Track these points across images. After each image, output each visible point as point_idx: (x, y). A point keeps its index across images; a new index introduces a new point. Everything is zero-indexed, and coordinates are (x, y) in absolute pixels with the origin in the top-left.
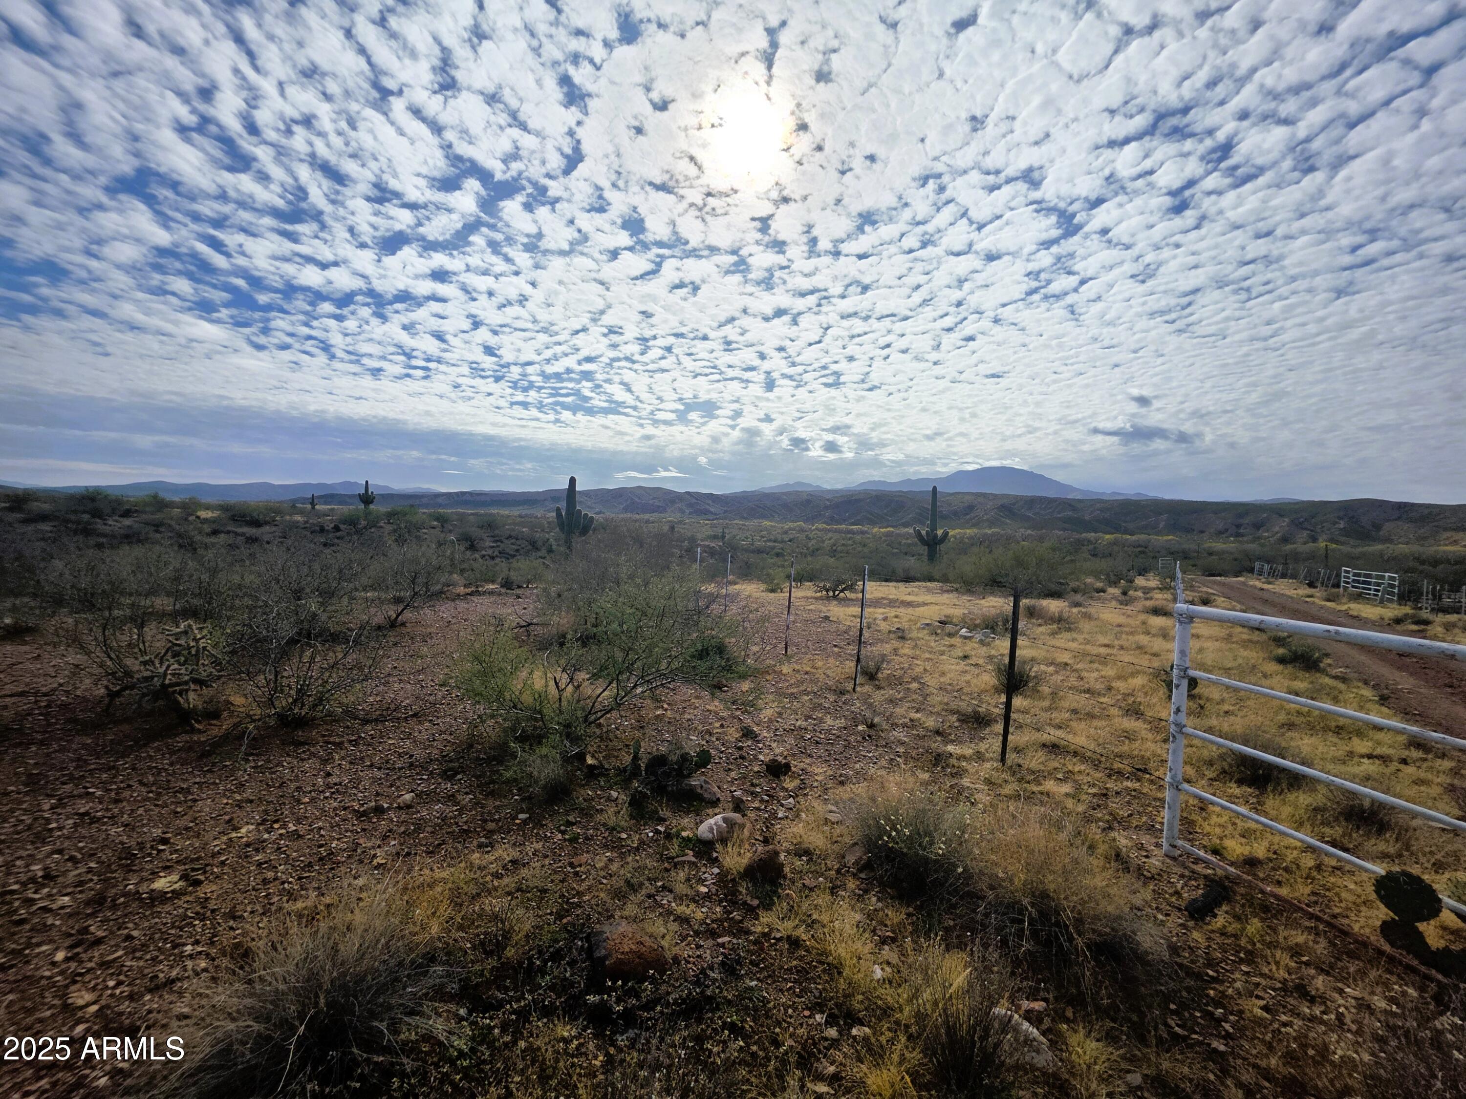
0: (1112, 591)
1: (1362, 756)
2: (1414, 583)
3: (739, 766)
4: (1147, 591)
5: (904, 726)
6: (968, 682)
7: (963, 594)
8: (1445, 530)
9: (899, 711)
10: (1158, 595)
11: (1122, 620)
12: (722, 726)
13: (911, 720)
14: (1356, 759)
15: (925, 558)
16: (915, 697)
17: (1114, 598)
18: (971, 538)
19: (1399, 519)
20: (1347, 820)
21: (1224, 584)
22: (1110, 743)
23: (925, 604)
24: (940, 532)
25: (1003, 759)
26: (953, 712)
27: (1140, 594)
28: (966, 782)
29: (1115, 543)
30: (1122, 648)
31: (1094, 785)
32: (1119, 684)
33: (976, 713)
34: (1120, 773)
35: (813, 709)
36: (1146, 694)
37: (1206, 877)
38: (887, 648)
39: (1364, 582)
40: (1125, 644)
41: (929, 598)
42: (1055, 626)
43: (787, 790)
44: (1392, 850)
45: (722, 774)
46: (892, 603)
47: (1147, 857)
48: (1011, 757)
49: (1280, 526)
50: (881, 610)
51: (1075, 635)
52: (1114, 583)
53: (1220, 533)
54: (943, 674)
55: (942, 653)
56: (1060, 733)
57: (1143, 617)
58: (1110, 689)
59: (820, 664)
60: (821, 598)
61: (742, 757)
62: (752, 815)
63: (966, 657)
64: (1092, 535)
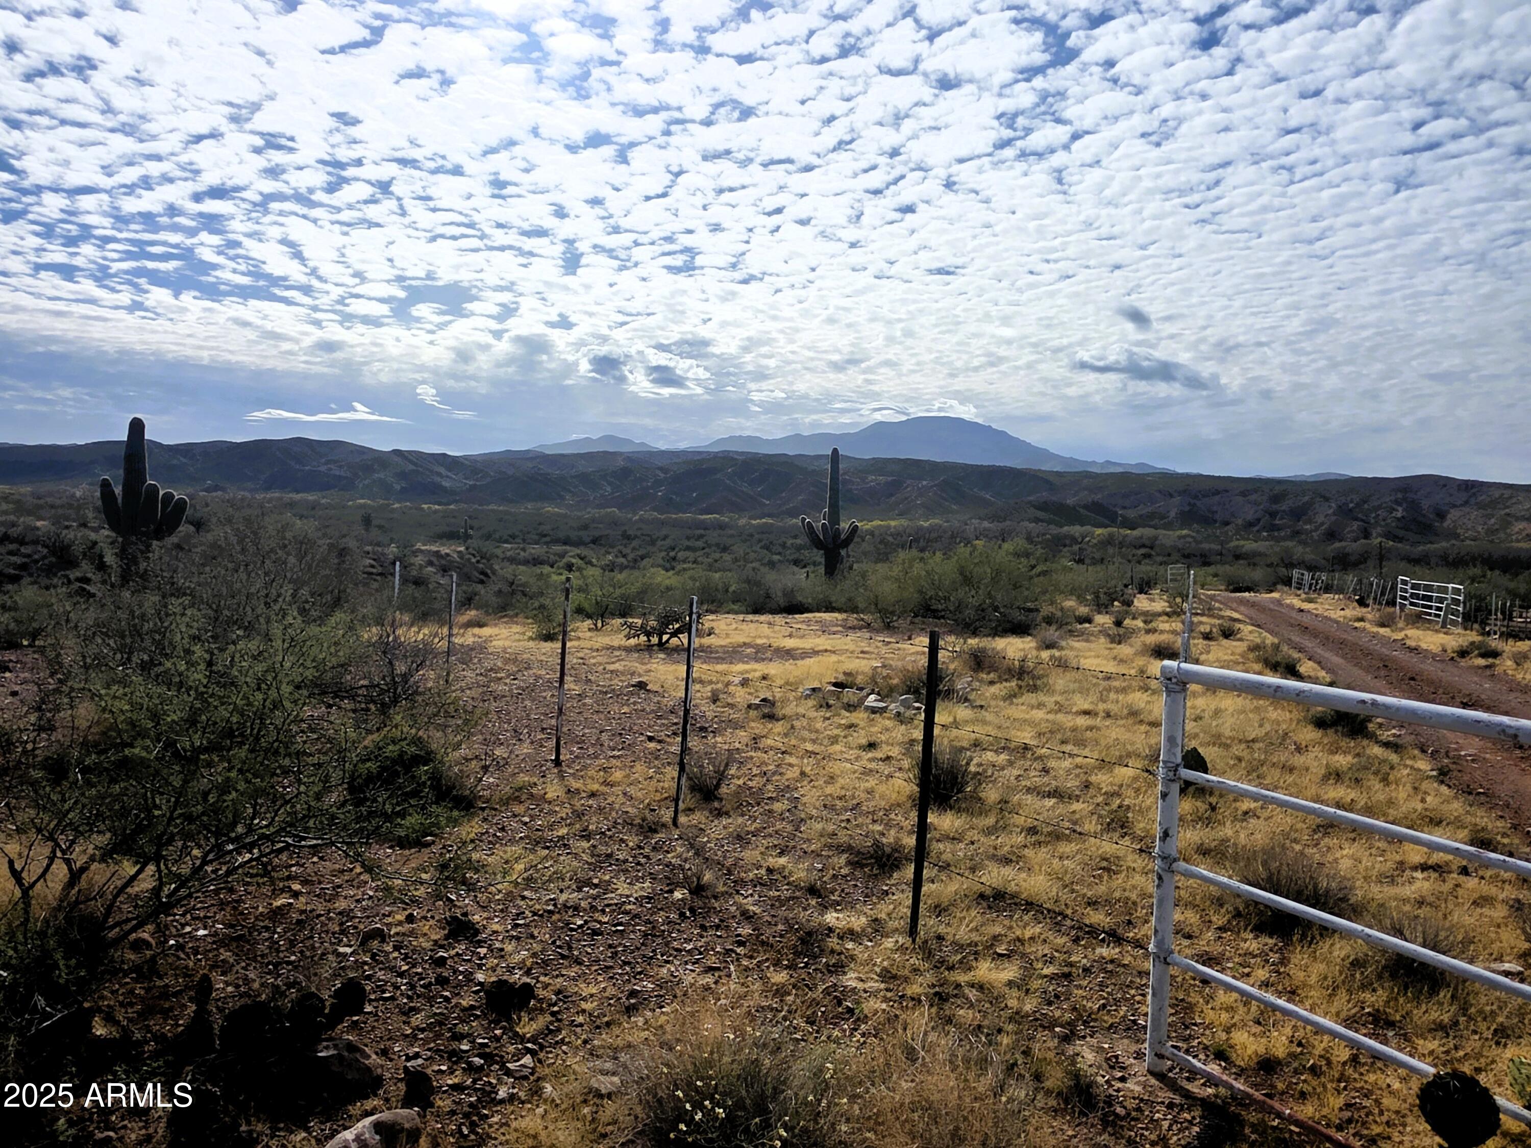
0: (1103, 620)
1: (1415, 868)
2: (1481, 599)
3: (431, 1000)
4: (1148, 617)
5: (758, 882)
6: (870, 792)
7: (878, 631)
8: (1518, 519)
9: (750, 855)
10: (1163, 625)
11: (1111, 667)
12: (410, 919)
13: (770, 871)
14: (1408, 873)
15: (822, 570)
16: (779, 826)
17: (1104, 632)
18: (897, 534)
19: (1466, 503)
20: (1393, 976)
21: (1253, 605)
22: (1081, 882)
23: (815, 653)
24: (845, 525)
25: (913, 931)
26: (841, 849)
27: (1139, 623)
28: (850, 979)
29: (1109, 541)
30: (1108, 715)
31: (1051, 961)
32: (1101, 779)
33: (877, 845)
34: (1092, 932)
35: (594, 867)
36: (1137, 790)
37: (1204, 1103)
38: (740, 738)
39: (1424, 598)
40: (1114, 708)
41: (822, 642)
42: (1014, 683)
43: (522, 1039)
44: (1446, 1018)
45: (395, 1022)
46: (762, 653)
47: (1123, 1079)
48: (929, 924)
49: (1324, 515)
50: (740, 667)
51: (1042, 697)
52: (1102, 606)
53: (1251, 524)
54: (832, 779)
55: (834, 740)
56: (1008, 872)
57: (1140, 662)
58: (1087, 786)
59: (618, 775)
60: (637, 649)
61: (442, 981)
62: (443, 1103)
63: (872, 746)
64: (1076, 530)
